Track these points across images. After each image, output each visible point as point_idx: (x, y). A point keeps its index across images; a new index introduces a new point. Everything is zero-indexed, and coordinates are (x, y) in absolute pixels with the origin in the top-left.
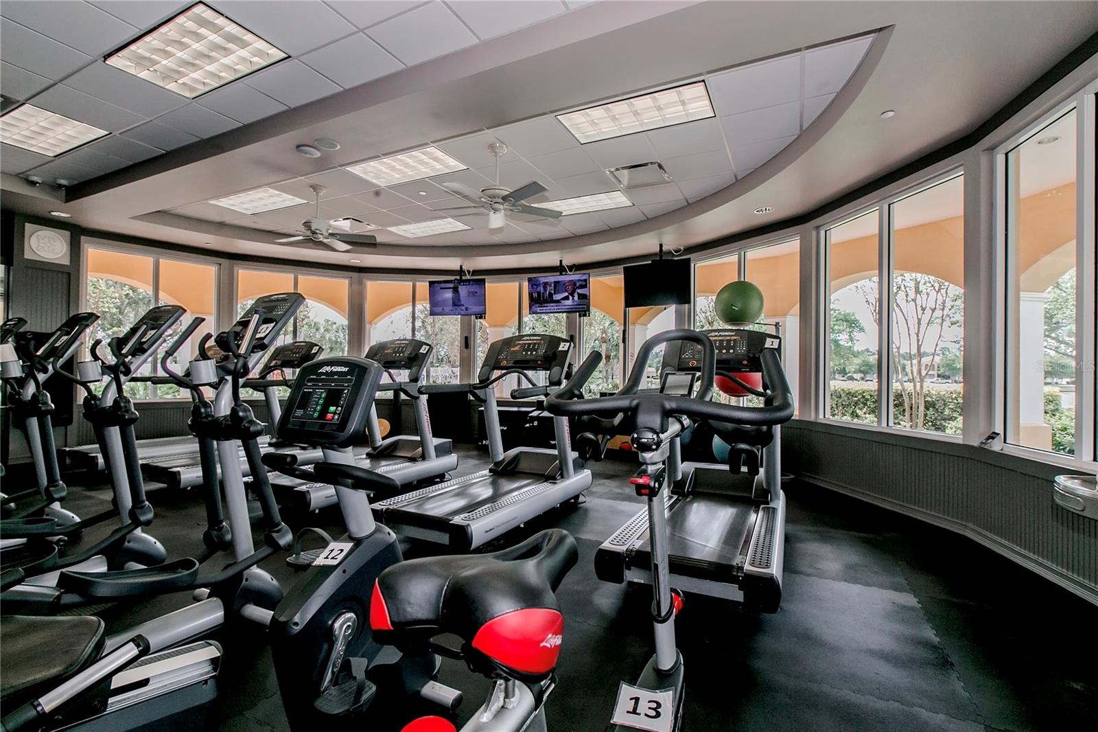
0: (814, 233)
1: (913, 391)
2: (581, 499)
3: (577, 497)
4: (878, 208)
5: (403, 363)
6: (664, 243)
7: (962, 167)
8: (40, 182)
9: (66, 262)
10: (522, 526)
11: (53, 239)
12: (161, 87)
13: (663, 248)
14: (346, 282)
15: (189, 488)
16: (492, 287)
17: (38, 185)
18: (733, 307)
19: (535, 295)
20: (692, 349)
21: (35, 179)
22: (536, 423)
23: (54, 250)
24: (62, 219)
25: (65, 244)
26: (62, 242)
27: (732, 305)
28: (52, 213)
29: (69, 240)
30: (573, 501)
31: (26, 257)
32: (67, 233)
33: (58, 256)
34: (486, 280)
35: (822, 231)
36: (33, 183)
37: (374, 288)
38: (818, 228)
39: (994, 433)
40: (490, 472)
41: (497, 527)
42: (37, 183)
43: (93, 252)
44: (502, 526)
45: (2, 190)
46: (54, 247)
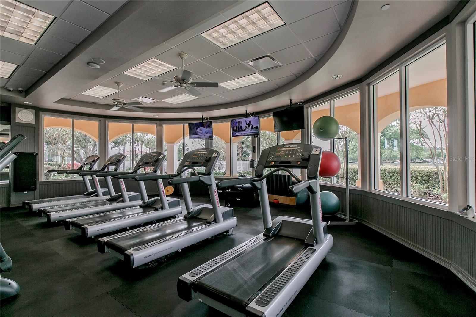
0: (367, 88)
1: (444, 171)
2: (230, 233)
3: (227, 232)
4: (398, 69)
5: (152, 163)
6: (293, 98)
7: (445, 37)
8: (12, 90)
9: (34, 123)
10: (180, 251)
11: (28, 113)
12: (18, 41)
13: (292, 102)
14: (155, 125)
15: (56, 222)
16: (216, 125)
17: (11, 91)
18: (321, 130)
19: (235, 128)
20: (274, 155)
21: (10, 89)
22: (230, 190)
23: (28, 118)
24: (29, 105)
25: (33, 115)
26: (31, 114)
27: (320, 129)
28: (24, 103)
29: (34, 114)
30: (225, 234)
31: (17, 121)
32: (34, 111)
33: (30, 120)
34: (213, 122)
35: (371, 86)
36: (9, 90)
37: (167, 128)
38: (369, 85)
39: (468, 206)
40: (184, 218)
41: (155, 254)
42: (11, 90)
43: (46, 118)
44: (163, 252)
45: (1, 95)
46: (28, 117)
